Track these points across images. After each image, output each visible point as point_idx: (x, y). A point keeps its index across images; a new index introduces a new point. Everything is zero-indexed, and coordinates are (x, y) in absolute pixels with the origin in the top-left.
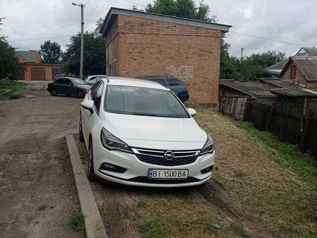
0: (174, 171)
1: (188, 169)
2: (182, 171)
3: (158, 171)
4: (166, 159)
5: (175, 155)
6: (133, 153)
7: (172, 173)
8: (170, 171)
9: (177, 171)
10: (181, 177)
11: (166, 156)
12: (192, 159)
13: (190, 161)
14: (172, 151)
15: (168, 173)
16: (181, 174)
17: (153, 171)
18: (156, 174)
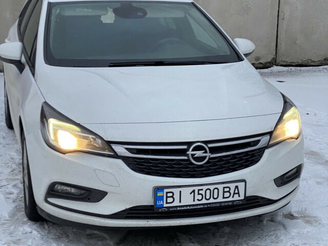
0: (212, 187)
1: (244, 181)
2: (232, 186)
4: (191, 163)
5: (213, 150)
6: (116, 156)
7: (208, 192)
8: (205, 188)
9: (221, 187)
10: (231, 199)
11: (193, 155)
12: (253, 156)
13: (247, 160)
14: (206, 142)
15: (199, 194)
16: (229, 192)
17: (166, 191)
18: (172, 197)
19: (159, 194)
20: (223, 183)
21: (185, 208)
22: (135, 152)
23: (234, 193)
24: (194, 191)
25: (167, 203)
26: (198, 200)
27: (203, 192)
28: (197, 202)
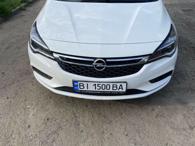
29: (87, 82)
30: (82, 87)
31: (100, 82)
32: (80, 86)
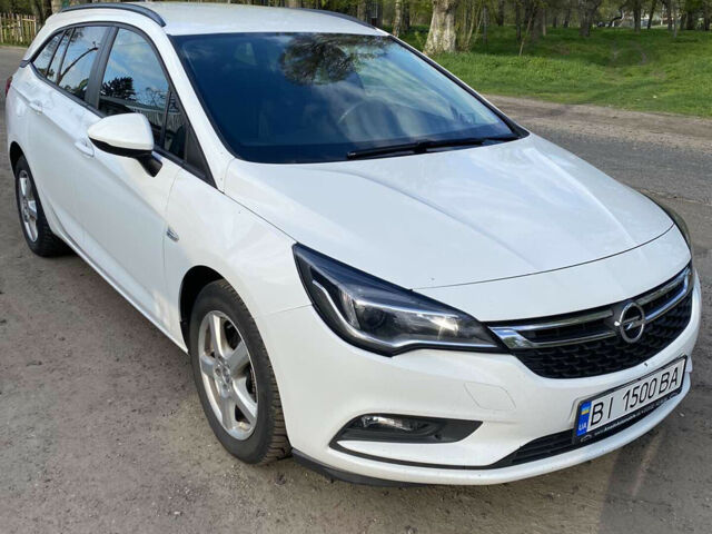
0: (649, 380)
1: (685, 357)
2: (671, 370)
3: (606, 400)
4: (623, 342)
7: (645, 388)
8: (641, 383)
9: (659, 376)
10: (667, 391)
13: (680, 319)
15: (634, 395)
16: (667, 381)
17: (594, 403)
18: (600, 412)
19: (584, 412)
20: (663, 368)
21: (615, 425)
22: (534, 336)
23: (672, 381)
24: (628, 394)
25: (592, 424)
26: (632, 406)
27: (638, 392)
28: (630, 410)
29: (612, 390)
30: (597, 417)
31: (639, 379)
32: (594, 413)
